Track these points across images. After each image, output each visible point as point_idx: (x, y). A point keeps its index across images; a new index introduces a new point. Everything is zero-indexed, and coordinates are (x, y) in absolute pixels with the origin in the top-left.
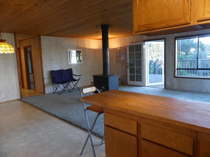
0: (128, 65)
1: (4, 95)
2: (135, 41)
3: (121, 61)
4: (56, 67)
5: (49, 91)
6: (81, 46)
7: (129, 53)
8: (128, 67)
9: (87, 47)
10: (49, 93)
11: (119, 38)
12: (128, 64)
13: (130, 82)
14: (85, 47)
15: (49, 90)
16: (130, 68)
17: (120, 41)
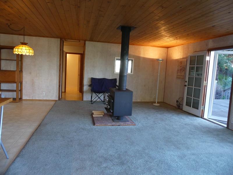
0: (187, 84)
1: (44, 94)
2: (199, 50)
3: (181, 77)
4: (99, 75)
5: (87, 99)
6: (133, 54)
7: (190, 67)
8: (186, 86)
9: (142, 55)
10: (87, 101)
11: (182, 46)
12: (186, 82)
13: (186, 108)
14: (139, 56)
15: (88, 97)
16: (188, 87)
17: (183, 50)
